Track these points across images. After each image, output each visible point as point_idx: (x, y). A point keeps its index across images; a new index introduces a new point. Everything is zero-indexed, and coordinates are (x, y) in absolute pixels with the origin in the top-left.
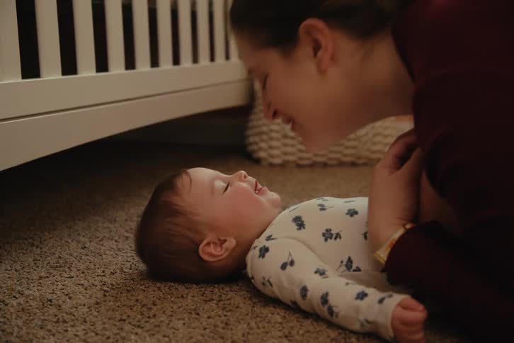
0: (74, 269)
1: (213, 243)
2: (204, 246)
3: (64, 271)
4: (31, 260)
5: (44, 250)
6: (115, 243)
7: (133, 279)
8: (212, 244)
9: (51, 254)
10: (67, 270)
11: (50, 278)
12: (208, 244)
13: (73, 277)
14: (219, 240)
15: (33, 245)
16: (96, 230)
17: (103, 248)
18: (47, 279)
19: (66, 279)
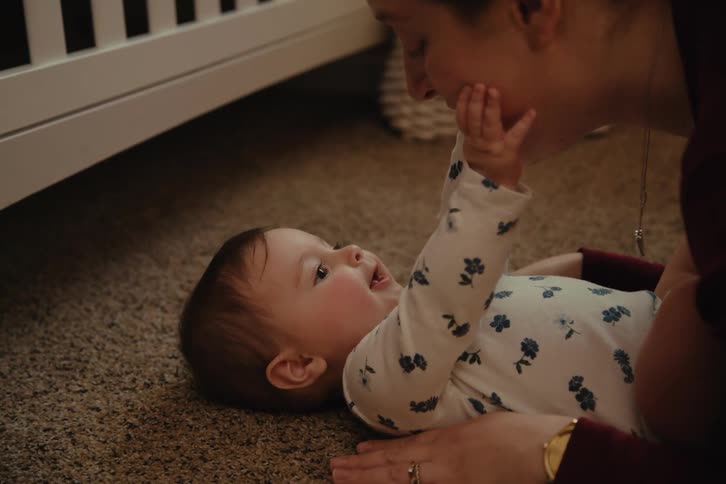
0: (89, 375)
1: (290, 361)
2: (276, 366)
3: (74, 378)
4: (27, 350)
5: (50, 328)
6: (160, 314)
7: (176, 400)
8: (288, 365)
9: (58, 338)
10: (77, 376)
11: (49, 395)
12: (283, 363)
13: (85, 391)
14: (301, 357)
15: (35, 317)
16: (137, 284)
17: (141, 325)
18: (44, 397)
19: (74, 397)
